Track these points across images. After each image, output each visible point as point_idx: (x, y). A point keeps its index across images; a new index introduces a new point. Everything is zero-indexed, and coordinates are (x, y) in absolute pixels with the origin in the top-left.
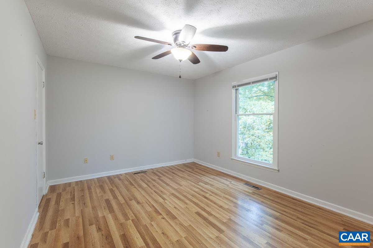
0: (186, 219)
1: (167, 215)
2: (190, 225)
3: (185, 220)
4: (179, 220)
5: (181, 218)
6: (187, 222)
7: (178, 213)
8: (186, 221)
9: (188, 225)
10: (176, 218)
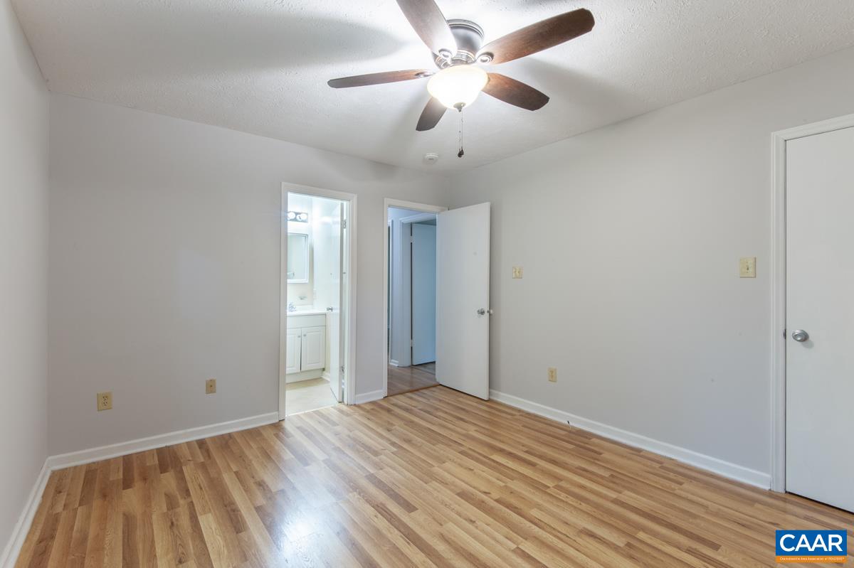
0: (435, 494)
1: (483, 502)
2: (426, 483)
3: (438, 492)
4: (451, 490)
5: (447, 495)
6: (433, 488)
7: (459, 505)
8: (436, 490)
9: (430, 484)
10: (458, 494)
